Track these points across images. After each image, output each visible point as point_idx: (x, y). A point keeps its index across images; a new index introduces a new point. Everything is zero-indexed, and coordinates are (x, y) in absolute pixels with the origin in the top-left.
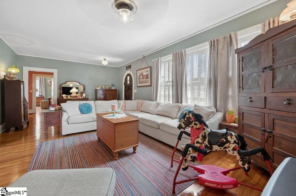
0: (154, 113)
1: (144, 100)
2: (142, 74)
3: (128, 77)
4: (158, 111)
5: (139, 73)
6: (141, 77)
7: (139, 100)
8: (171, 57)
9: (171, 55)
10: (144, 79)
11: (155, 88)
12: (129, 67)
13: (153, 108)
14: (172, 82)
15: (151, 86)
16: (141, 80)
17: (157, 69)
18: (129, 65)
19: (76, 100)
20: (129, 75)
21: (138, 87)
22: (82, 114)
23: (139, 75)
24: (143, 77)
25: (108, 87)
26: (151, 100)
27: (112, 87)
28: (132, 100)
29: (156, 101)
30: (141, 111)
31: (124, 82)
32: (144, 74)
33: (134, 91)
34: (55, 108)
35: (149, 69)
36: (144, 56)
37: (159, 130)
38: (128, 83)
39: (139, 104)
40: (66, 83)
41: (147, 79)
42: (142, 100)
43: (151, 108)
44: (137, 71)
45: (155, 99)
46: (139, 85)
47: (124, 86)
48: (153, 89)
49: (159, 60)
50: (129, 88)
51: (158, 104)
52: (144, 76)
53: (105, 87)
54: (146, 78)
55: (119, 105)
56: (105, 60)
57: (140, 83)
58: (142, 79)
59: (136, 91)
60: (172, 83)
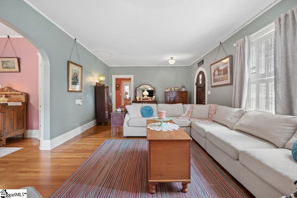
0: (234, 128)
1: (220, 104)
2: (218, 69)
3: (201, 76)
4: (241, 125)
5: (214, 67)
6: (217, 73)
7: (212, 105)
8: (273, 29)
9: (273, 23)
10: (220, 75)
11: (237, 88)
12: (201, 63)
13: (231, 118)
14: (275, 75)
15: (231, 84)
16: (217, 77)
17: (242, 56)
18: (201, 60)
19: (146, 102)
20: (201, 73)
21: (213, 87)
22: (143, 117)
23: (213, 71)
24: (219, 73)
25: (177, 88)
26: (231, 105)
27: (182, 89)
28: (204, 104)
29: (240, 108)
30: (213, 121)
31: (195, 82)
32: (221, 68)
33: (208, 92)
34: (122, 110)
35: (228, 59)
36: (221, 43)
37: (238, 161)
38: (201, 82)
39: (211, 111)
40: (140, 86)
41: (226, 75)
42: (216, 105)
43: (229, 119)
44: (211, 66)
45: (238, 104)
46: (213, 84)
47: (195, 87)
48: (234, 88)
49: (245, 40)
50: (201, 90)
51: (243, 114)
52: (221, 71)
53: (174, 89)
54: (224, 74)
55: (184, 110)
56: (172, 59)
57: (215, 81)
58: (218, 75)
59: (209, 92)
60: (274, 77)
